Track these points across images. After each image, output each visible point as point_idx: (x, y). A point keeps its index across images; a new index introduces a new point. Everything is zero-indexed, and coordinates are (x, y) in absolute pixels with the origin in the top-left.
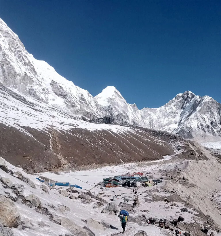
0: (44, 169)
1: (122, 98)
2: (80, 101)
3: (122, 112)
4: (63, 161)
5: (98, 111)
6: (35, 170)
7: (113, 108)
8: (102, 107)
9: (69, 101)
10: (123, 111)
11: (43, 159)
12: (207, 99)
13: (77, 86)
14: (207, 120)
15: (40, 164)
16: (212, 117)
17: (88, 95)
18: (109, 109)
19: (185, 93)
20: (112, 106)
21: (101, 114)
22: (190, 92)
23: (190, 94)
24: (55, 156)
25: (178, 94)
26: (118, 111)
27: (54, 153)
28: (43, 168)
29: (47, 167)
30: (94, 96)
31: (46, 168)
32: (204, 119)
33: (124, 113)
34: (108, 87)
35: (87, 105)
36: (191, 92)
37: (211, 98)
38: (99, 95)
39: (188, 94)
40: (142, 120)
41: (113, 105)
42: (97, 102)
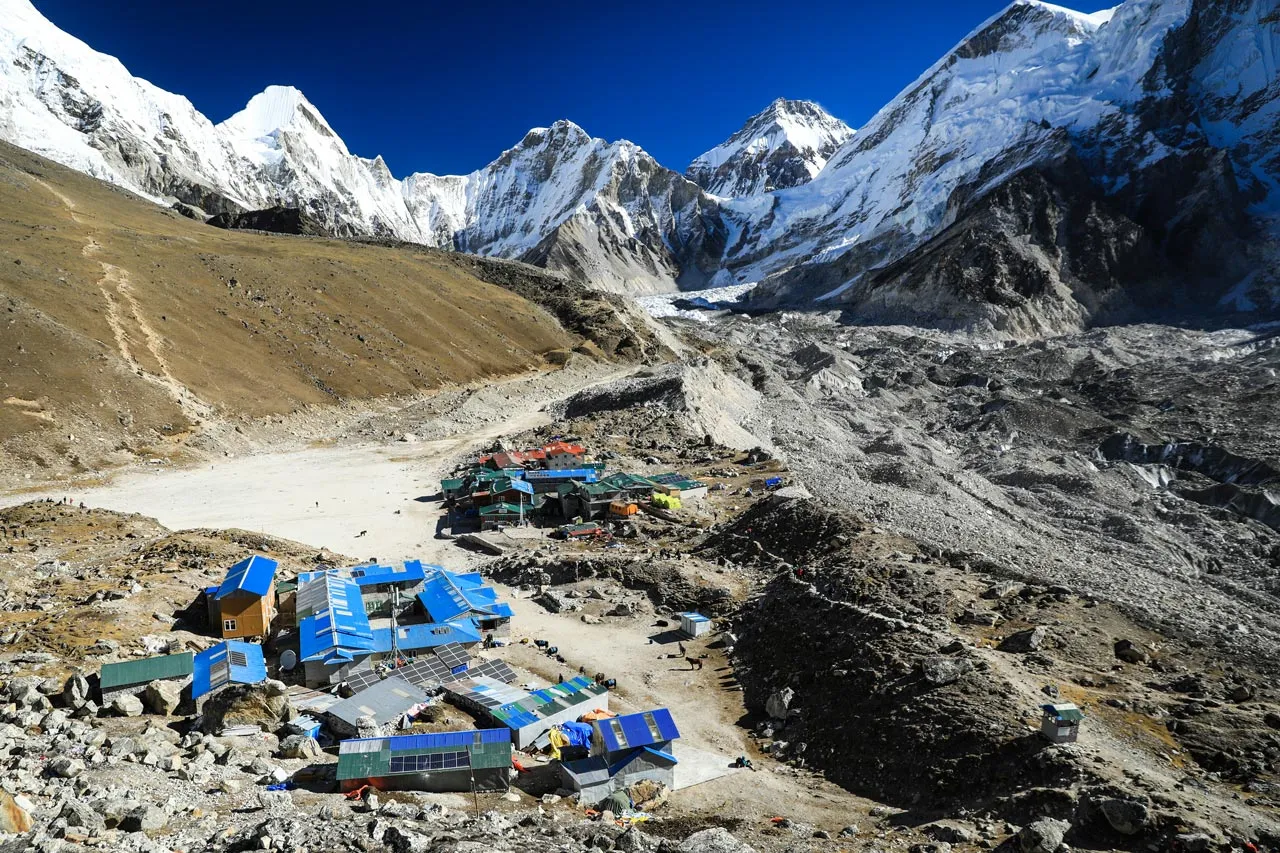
0: (117, 449)
1: (329, 134)
2: (160, 142)
3: (333, 188)
4: (194, 407)
5: (236, 180)
6: (77, 459)
7: (299, 173)
8: (254, 168)
9: (112, 139)
10: (337, 184)
11: (101, 405)
12: (626, 150)
13: (139, 80)
14: (628, 222)
15: (94, 431)
16: (644, 214)
17: (193, 117)
18: (285, 175)
19: (555, 126)
20: (291, 165)
21: (252, 192)
22: (571, 125)
23: (570, 132)
24: (151, 386)
25: (532, 131)
26: (318, 183)
27: (146, 376)
28: (111, 444)
29: (129, 439)
30: (215, 123)
31: (124, 446)
32: (618, 218)
33: (342, 190)
34: (272, 90)
35: (191, 157)
36: (577, 127)
37: (639, 148)
38: (238, 118)
39: (564, 130)
40: (411, 220)
41: (295, 160)
42: (230, 145)
